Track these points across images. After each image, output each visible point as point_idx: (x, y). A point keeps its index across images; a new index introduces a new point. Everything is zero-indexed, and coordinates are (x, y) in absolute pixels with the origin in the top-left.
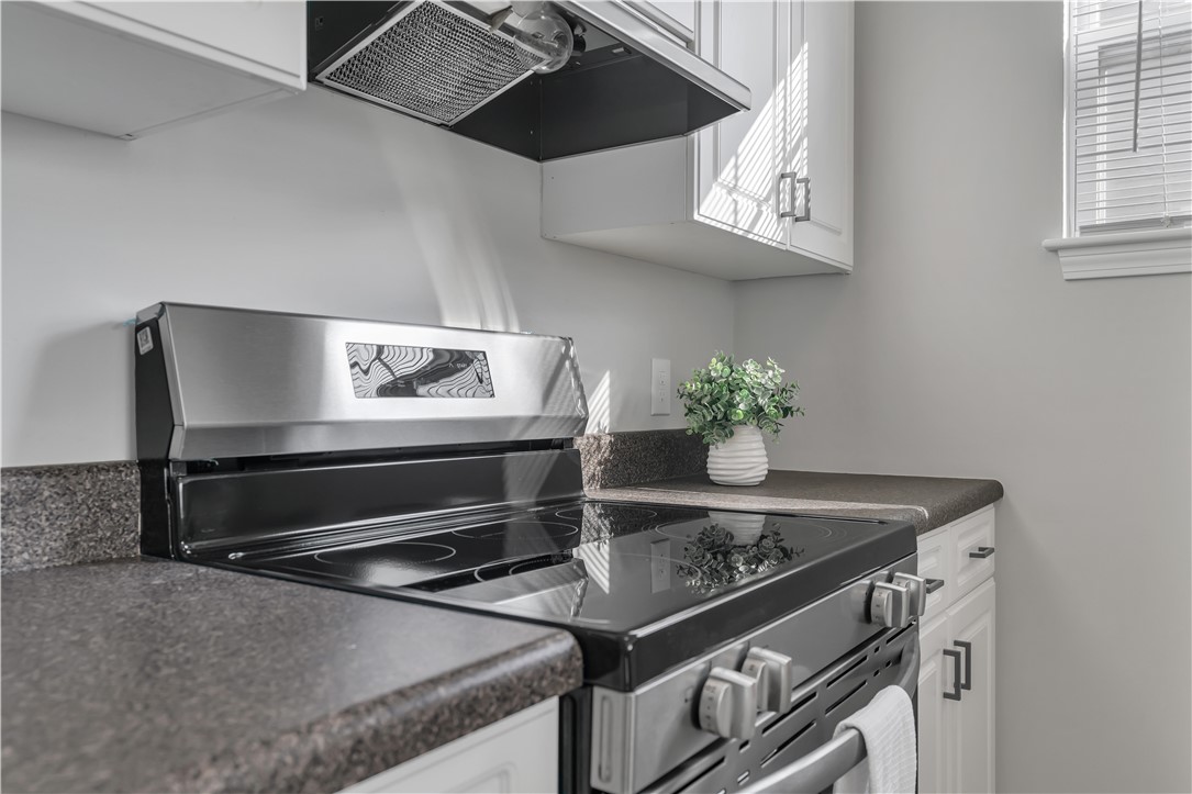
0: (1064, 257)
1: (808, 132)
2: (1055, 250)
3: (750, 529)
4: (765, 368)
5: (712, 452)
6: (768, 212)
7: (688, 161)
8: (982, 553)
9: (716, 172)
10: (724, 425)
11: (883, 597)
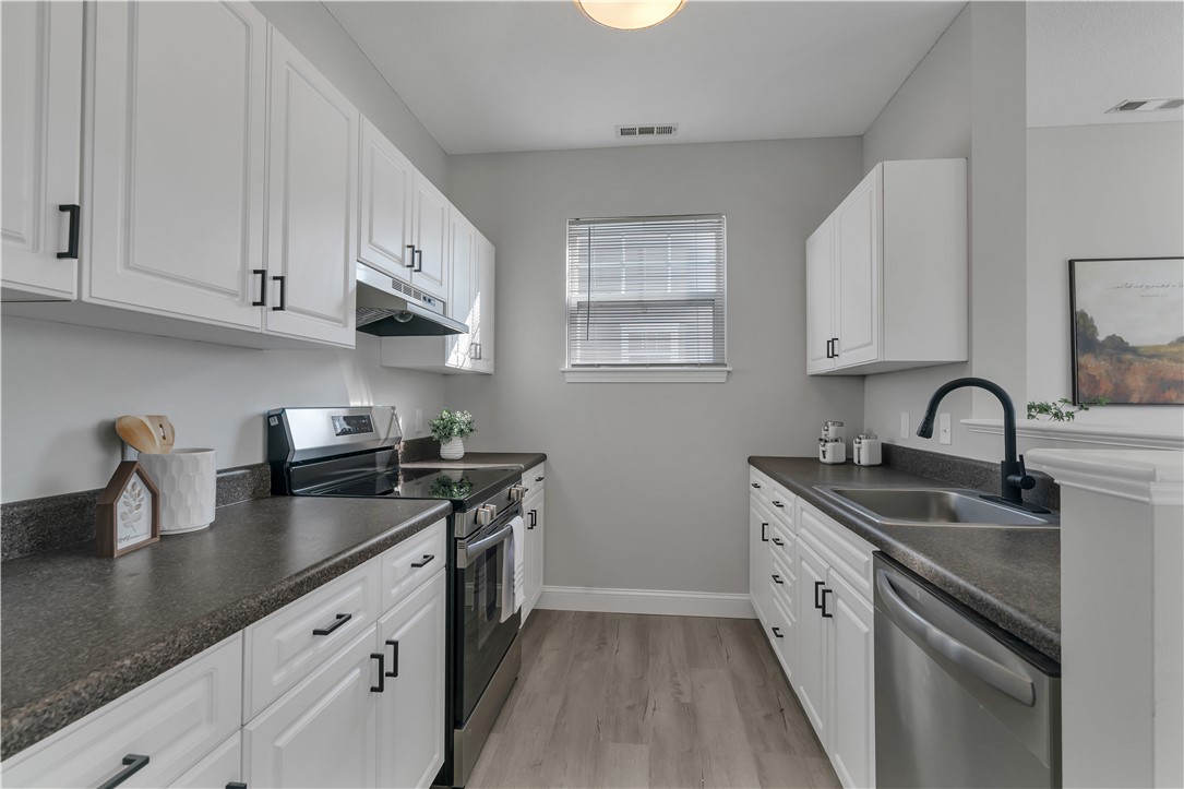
0: (567, 375)
1: (480, 325)
2: (564, 372)
3: (457, 477)
4: (463, 415)
5: (443, 446)
6: (468, 359)
7: (444, 343)
8: (540, 479)
9: (452, 347)
10: (448, 436)
11: (514, 492)
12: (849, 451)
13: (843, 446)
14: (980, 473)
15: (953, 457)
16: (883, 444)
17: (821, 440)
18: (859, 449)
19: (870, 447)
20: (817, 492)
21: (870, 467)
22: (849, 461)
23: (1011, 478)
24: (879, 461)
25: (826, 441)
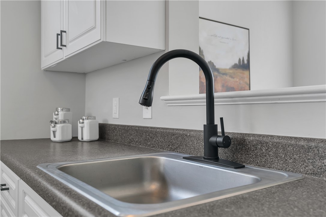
12: (75, 129)
13: (70, 126)
14: (177, 138)
15: (154, 128)
16: (99, 124)
17: (52, 122)
18: (82, 128)
19: (91, 126)
20: (40, 173)
21: (91, 142)
22: (75, 139)
23: (213, 139)
24: (97, 137)
25: (56, 123)
